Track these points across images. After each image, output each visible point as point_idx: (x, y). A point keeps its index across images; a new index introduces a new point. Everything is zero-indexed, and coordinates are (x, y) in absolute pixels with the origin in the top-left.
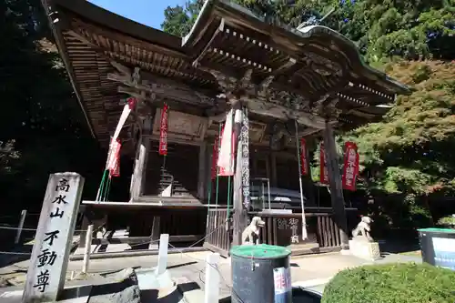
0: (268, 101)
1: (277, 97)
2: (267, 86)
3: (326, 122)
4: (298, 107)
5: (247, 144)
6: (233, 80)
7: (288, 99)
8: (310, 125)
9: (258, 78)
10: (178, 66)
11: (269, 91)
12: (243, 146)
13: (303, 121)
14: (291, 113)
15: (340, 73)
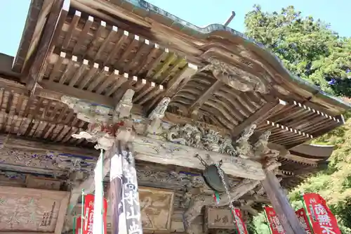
0: (168, 140)
1: (181, 134)
2: (162, 116)
3: (264, 168)
4: (216, 148)
5: (138, 217)
6: (104, 110)
7: (198, 137)
8: (242, 174)
9: (145, 106)
10: (9, 104)
11: (167, 126)
12: (129, 223)
13: (229, 168)
14: (208, 157)
15: (262, 89)
